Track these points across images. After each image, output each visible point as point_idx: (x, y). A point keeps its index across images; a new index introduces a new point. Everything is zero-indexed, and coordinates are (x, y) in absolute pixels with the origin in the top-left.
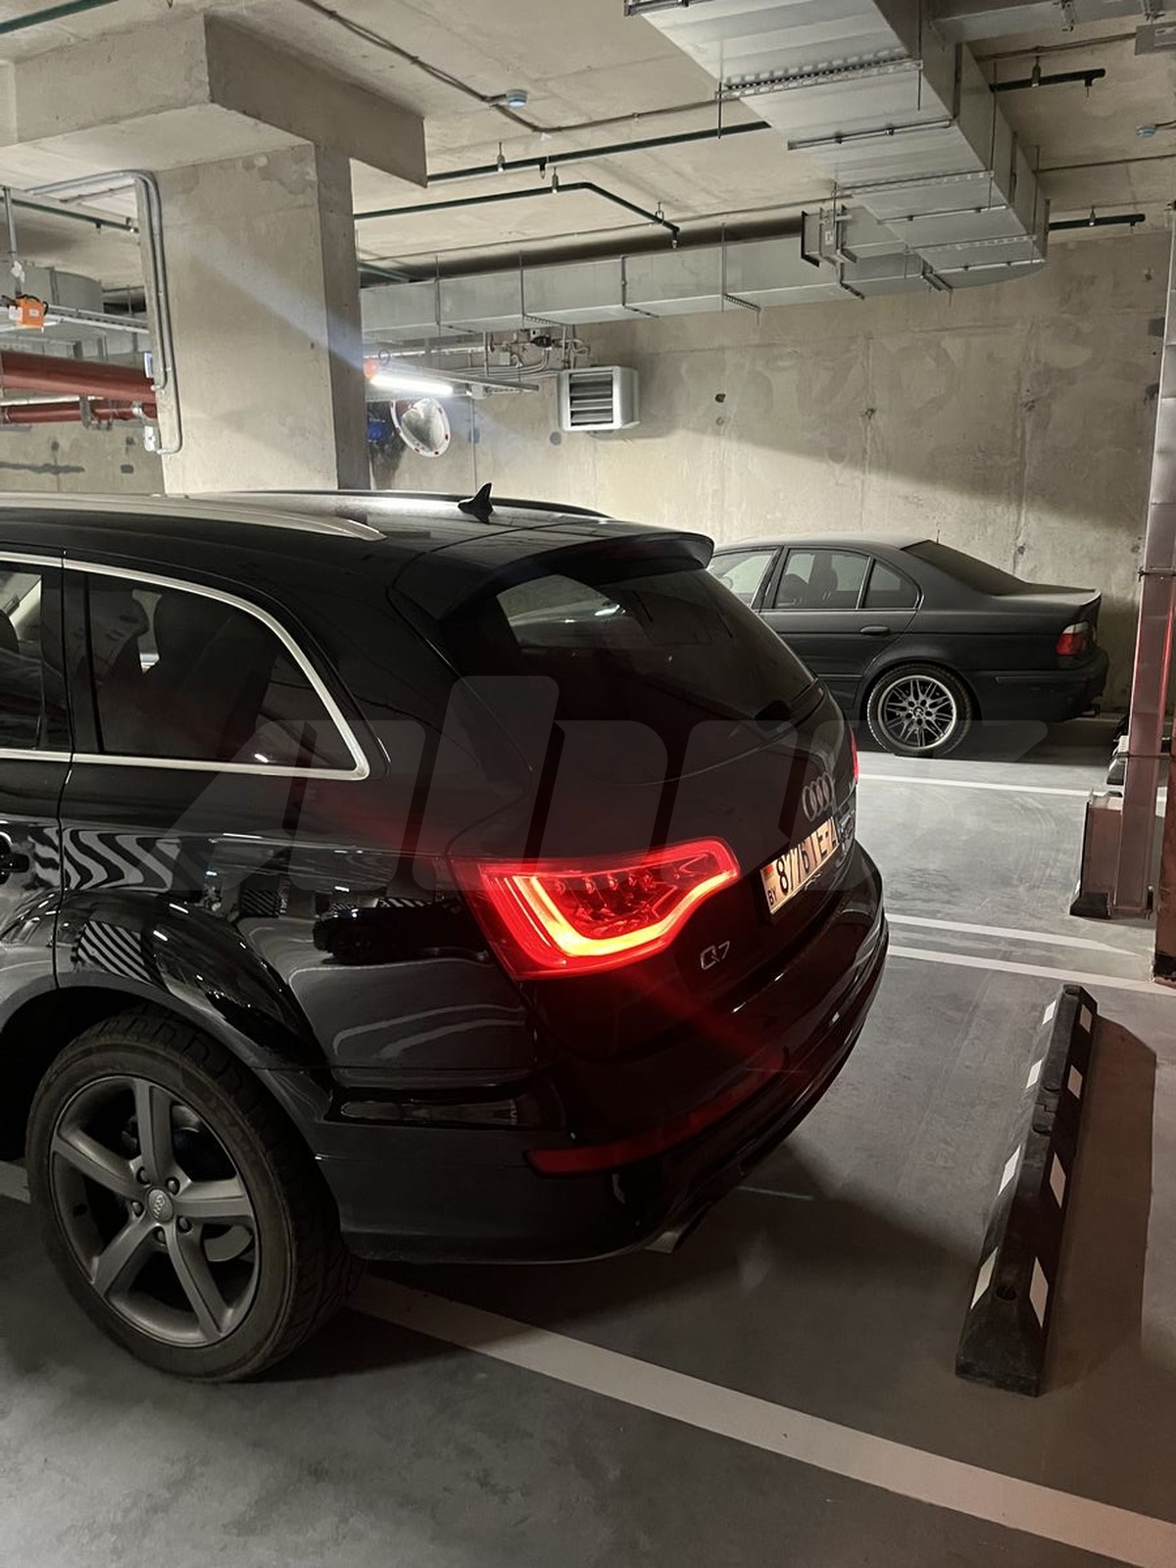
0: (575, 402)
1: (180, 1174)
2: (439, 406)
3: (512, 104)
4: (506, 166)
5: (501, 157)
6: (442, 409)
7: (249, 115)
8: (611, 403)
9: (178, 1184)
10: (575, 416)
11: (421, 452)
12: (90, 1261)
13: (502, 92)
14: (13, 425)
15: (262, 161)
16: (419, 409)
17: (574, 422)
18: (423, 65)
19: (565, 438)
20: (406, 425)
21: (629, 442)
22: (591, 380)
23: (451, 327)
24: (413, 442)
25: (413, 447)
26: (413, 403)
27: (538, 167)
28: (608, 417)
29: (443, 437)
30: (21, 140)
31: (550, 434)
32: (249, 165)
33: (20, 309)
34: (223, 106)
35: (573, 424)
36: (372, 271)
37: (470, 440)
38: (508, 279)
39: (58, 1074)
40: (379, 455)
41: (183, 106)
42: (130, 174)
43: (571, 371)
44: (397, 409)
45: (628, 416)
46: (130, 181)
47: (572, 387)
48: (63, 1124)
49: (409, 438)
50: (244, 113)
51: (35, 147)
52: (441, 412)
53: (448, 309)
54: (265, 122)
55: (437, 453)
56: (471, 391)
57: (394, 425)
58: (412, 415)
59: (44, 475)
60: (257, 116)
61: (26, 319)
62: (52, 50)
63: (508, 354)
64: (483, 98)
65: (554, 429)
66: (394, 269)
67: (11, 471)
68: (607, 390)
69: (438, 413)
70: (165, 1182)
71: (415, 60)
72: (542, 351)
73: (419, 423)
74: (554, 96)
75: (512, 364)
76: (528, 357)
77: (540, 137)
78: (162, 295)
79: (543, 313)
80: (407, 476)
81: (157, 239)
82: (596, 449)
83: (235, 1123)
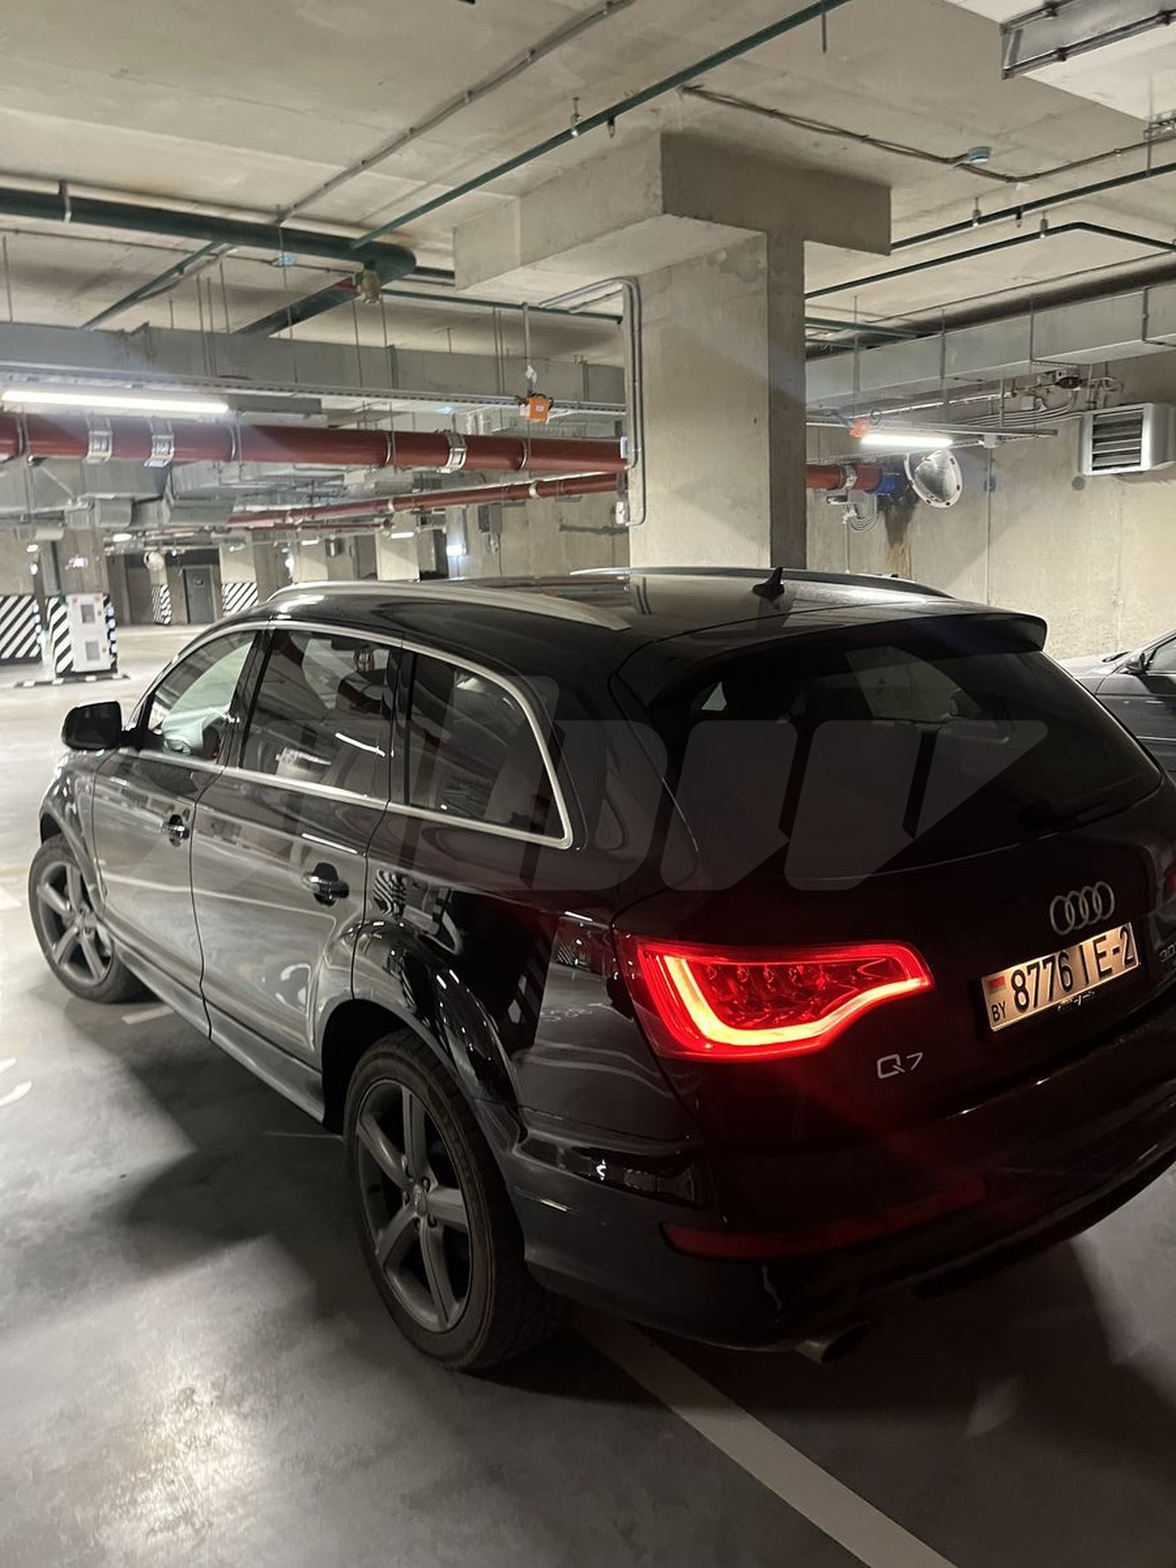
0: (1097, 444)
1: (431, 1174)
2: (952, 457)
3: (974, 162)
4: (981, 220)
5: (977, 212)
6: (955, 460)
7: (701, 219)
8: (1139, 443)
9: (429, 1184)
10: (1097, 459)
11: (933, 504)
12: (377, 1232)
13: (961, 153)
14: (567, 496)
15: (723, 256)
16: (933, 462)
17: (1095, 465)
18: (873, 142)
19: (1088, 482)
20: (919, 477)
21: (1165, 484)
22: (1118, 420)
23: (957, 379)
24: (926, 494)
25: (925, 499)
26: (928, 454)
27: (1014, 216)
28: (1134, 458)
29: (955, 487)
30: (523, 264)
31: (1072, 479)
32: (711, 261)
33: (529, 406)
34: (675, 215)
35: (1094, 469)
36: (874, 332)
37: (985, 489)
38: (1019, 324)
39: (361, 1070)
40: (893, 507)
41: (642, 220)
42: (617, 282)
43: (1095, 412)
44: (910, 463)
45: (1159, 455)
46: (619, 287)
47: (1096, 428)
48: (364, 1113)
49: (923, 492)
50: (696, 217)
51: (536, 269)
52: (953, 463)
53: (953, 361)
54: (716, 222)
55: (948, 504)
56: (983, 440)
57: (907, 478)
58: (926, 467)
59: (602, 536)
60: (710, 218)
61: (534, 414)
62: (544, 183)
63: (1032, 398)
64: (945, 161)
65: (1076, 474)
66: (899, 327)
67: (579, 534)
68: (1137, 430)
69: (950, 463)
70: (422, 1180)
71: (864, 139)
72: (1069, 393)
73: (933, 475)
74: (1020, 147)
75: (1036, 407)
76: (1052, 400)
77: (1015, 187)
78: (637, 384)
79: (1053, 357)
80: (919, 527)
81: (636, 334)
82: (1123, 493)
83: (458, 1140)
